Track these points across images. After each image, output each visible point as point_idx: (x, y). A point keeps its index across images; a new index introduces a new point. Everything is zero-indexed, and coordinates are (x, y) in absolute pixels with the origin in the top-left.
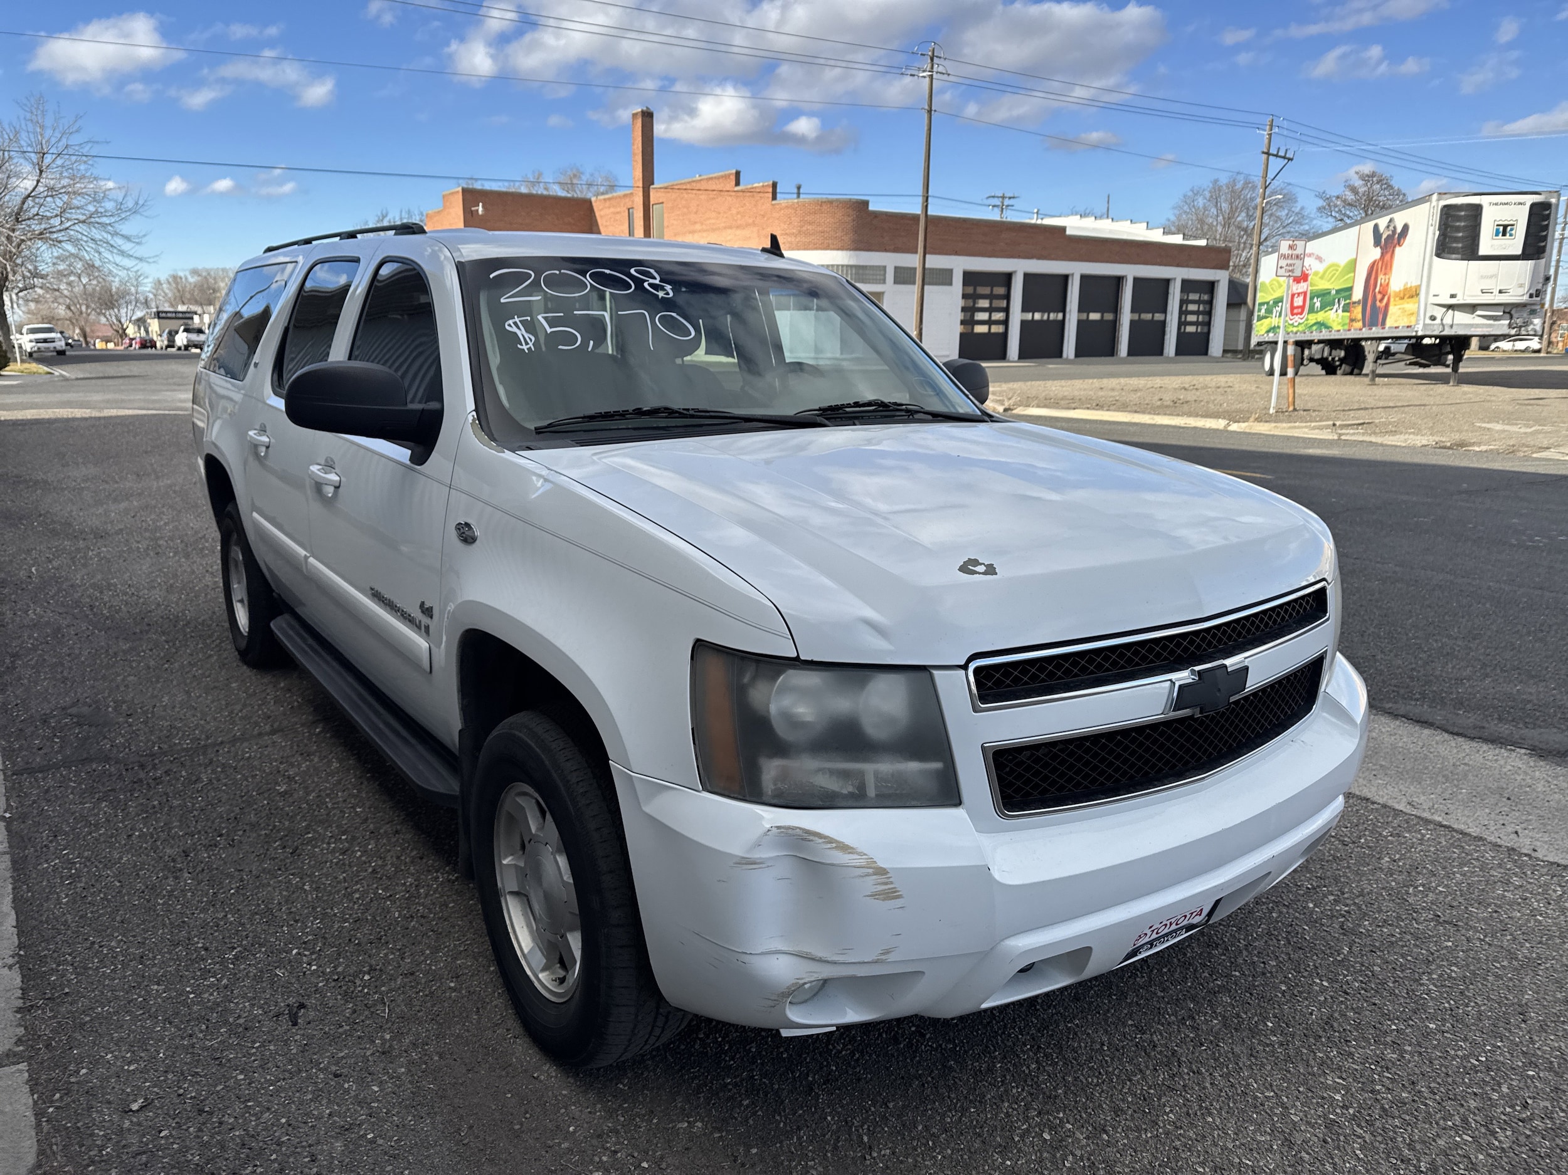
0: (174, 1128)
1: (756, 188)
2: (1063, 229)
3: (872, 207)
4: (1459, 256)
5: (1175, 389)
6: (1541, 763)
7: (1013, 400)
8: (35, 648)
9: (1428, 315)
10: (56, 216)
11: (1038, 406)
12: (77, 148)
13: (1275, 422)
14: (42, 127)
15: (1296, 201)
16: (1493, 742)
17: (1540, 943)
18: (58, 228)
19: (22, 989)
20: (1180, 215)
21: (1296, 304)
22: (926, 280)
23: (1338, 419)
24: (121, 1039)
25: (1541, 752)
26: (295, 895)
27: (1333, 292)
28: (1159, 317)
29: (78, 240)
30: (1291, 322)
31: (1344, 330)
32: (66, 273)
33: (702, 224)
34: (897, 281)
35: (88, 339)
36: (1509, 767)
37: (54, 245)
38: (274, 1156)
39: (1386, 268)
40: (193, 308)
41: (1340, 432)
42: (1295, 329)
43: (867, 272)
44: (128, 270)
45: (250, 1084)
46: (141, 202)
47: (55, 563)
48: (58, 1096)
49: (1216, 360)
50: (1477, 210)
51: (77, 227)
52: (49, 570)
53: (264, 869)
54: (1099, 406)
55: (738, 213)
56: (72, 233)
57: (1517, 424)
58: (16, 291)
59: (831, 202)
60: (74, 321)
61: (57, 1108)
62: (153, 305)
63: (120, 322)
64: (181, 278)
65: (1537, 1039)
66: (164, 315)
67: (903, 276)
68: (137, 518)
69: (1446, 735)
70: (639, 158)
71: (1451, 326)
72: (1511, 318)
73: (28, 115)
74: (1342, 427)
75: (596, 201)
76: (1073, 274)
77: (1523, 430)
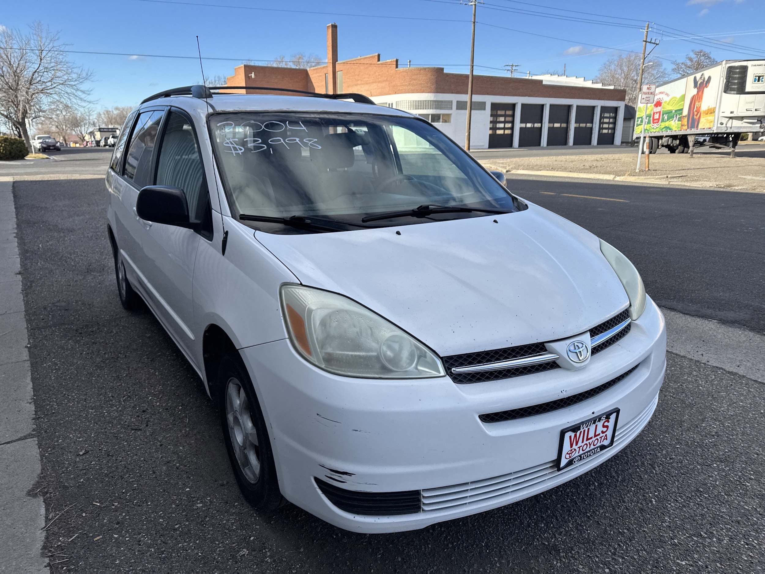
0: (97, 461)
1: (388, 62)
2: (541, 81)
3: (445, 71)
4: (735, 92)
5: (592, 161)
6: (723, 326)
7: (511, 166)
8: (41, 278)
9: (719, 122)
10: (49, 81)
11: (523, 169)
12: (58, 48)
13: (638, 176)
14: (41, 38)
15: (662, 66)
16: (702, 317)
17: (698, 397)
18: (50, 87)
19: (35, 411)
20: (603, 74)
21: (655, 118)
22: (472, 107)
23: (670, 174)
24: (76, 430)
25: (724, 322)
26: (151, 377)
27: (674, 111)
28: (589, 125)
29: (60, 93)
30: (653, 127)
31: (678, 131)
32: (55, 110)
33: (361, 81)
34: (458, 108)
35: (67, 142)
36: (707, 328)
37: (49, 96)
38: (138, 471)
39: (699, 99)
40: (116, 126)
41: (670, 180)
42: (654, 131)
43: (443, 104)
44: (84, 107)
45: (129, 446)
46: (89, 74)
47: (50, 243)
48: (50, 449)
49: (617, 147)
50: (745, 69)
51: (59, 87)
52: (48, 246)
53: (139, 367)
54: (553, 169)
55: (379, 75)
56: (57, 90)
57: (759, 176)
58: (31, 118)
59: (425, 69)
60: (60, 133)
61: (49, 454)
62: (97, 125)
63: (82, 133)
64: (110, 112)
65: (684, 433)
66: (102, 130)
67: (461, 106)
68: (88, 223)
69: (681, 315)
70: (330, 48)
71: (731, 128)
72: (761, 123)
73: (34, 32)
74: (671, 178)
75: (310, 70)
76: (546, 104)
77: (762, 179)
